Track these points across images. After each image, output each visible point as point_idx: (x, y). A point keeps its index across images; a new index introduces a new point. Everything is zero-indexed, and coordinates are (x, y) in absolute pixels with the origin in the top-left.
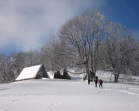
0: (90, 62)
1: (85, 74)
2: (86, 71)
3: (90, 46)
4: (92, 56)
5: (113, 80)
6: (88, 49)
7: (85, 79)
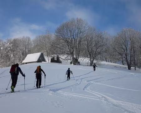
0: (75, 52)
1: (71, 60)
2: (72, 58)
3: (75, 42)
4: (76, 49)
5: (89, 64)
6: (74, 44)
7: (71, 63)
